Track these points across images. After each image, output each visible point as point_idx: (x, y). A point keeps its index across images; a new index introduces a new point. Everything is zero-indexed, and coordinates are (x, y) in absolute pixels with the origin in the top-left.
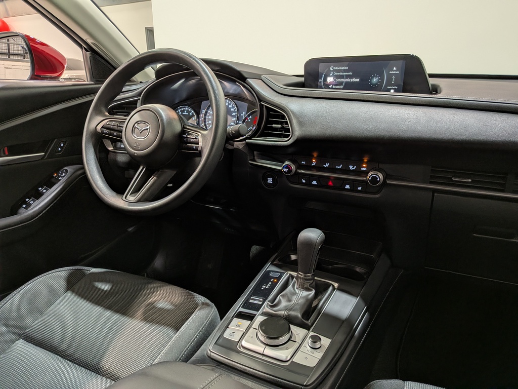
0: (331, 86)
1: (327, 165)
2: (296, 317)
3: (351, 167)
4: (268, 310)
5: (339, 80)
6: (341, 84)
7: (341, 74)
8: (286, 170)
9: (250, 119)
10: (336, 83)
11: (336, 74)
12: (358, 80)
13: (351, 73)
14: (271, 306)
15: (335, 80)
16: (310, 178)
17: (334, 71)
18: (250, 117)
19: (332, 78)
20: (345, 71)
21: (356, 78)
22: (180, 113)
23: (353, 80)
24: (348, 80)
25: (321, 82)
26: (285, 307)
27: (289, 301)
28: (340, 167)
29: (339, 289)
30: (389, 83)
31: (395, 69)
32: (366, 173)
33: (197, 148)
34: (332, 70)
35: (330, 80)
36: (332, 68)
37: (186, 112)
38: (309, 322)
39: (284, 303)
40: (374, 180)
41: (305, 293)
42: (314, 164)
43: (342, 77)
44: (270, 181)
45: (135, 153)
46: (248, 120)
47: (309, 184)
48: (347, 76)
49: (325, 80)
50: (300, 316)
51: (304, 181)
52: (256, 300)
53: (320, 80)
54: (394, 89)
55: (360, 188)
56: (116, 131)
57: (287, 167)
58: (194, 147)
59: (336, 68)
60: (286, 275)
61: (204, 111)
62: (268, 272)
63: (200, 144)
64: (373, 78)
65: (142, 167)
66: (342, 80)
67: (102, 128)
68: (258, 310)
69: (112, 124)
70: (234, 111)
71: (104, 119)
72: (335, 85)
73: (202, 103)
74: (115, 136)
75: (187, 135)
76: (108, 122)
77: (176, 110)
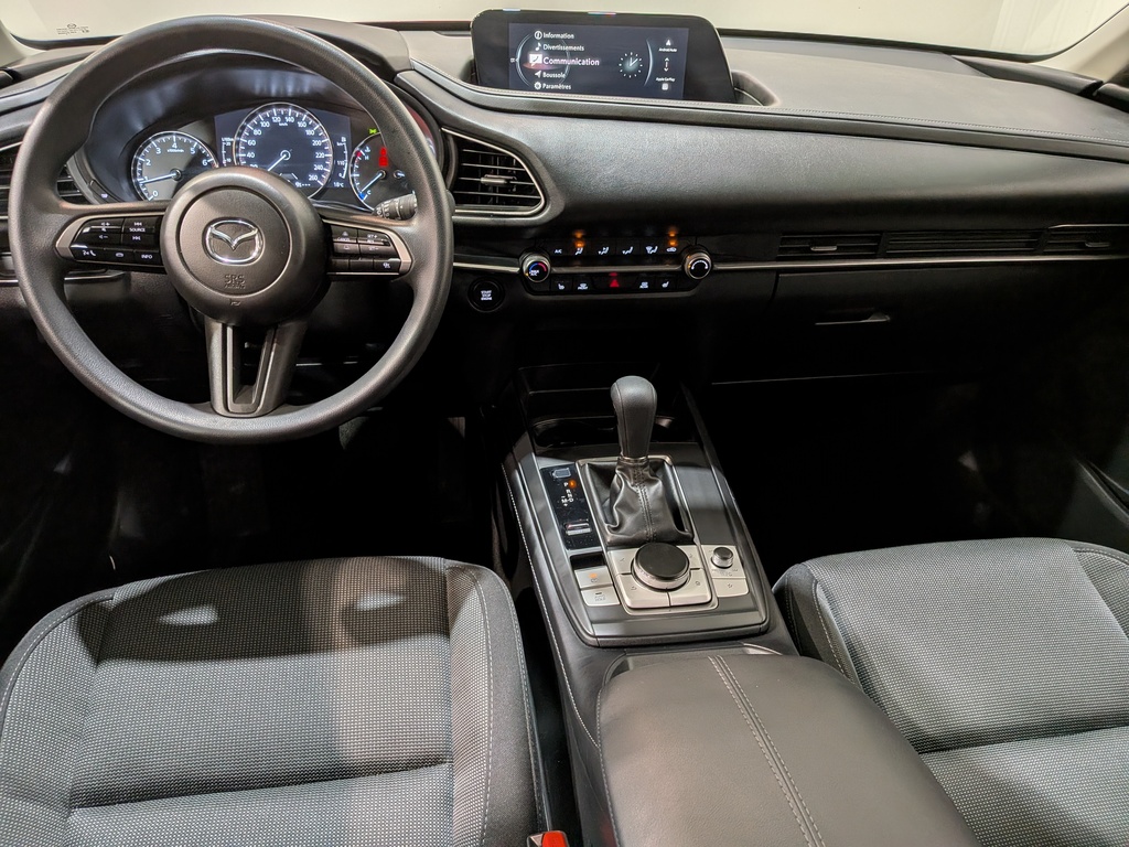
0: (538, 74)
1: (606, 250)
3: (649, 249)
4: (610, 537)
5: (556, 61)
6: (561, 68)
7: (559, 47)
8: (534, 273)
9: (367, 154)
10: (551, 68)
11: (549, 47)
12: (597, 62)
13: (581, 48)
14: (615, 529)
15: (547, 61)
16: (574, 279)
17: (544, 40)
18: (368, 150)
19: (540, 56)
20: (568, 42)
21: (593, 57)
22: (159, 151)
23: (586, 62)
24: (576, 62)
25: (515, 63)
26: (636, 521)
27: (631, 511)
28: (629, 252)
29: (676, 464)
30: (659, 71)
31: (668, 43)
32: (678, 258)
33: (396, 267)
34: (538, 38)
35: (535, 59)
36: (538, 34)
37: (175, 145)
38: (687, 532)
39: (629, 520)
40: (700, 268)
41: (654, 488)
42: (580, 251)
43: (562, 54)
44: (486, 296)
45: (231, 300)
46: (363, 157)
47: (572, 290)
48: (573, 54)
49: (524, 59)
50: (671, 527)
51: (561, 287)
52: (578, 528)
53: (512, 60)
54: (669, 82)
55: (665, 285)
56: (119, 245)
57: (536, 265)
58: (386, 265)
59: (549, 35)
60: (582, 467)
61: (227, 141)
62: (546, 473)
63: (405, 258)
64: (627, 59)
65: (220, 325)
66: (563, 61)
67: (73, 243)
68: (599, 544)
69: (104, 230)
70: (317, 136)
71: (69, 217)
72: (548, 71)
73: (216, 118)
74: (119, 259)
75: (350, 236)
76: (83, 226)
77: (145, 146)
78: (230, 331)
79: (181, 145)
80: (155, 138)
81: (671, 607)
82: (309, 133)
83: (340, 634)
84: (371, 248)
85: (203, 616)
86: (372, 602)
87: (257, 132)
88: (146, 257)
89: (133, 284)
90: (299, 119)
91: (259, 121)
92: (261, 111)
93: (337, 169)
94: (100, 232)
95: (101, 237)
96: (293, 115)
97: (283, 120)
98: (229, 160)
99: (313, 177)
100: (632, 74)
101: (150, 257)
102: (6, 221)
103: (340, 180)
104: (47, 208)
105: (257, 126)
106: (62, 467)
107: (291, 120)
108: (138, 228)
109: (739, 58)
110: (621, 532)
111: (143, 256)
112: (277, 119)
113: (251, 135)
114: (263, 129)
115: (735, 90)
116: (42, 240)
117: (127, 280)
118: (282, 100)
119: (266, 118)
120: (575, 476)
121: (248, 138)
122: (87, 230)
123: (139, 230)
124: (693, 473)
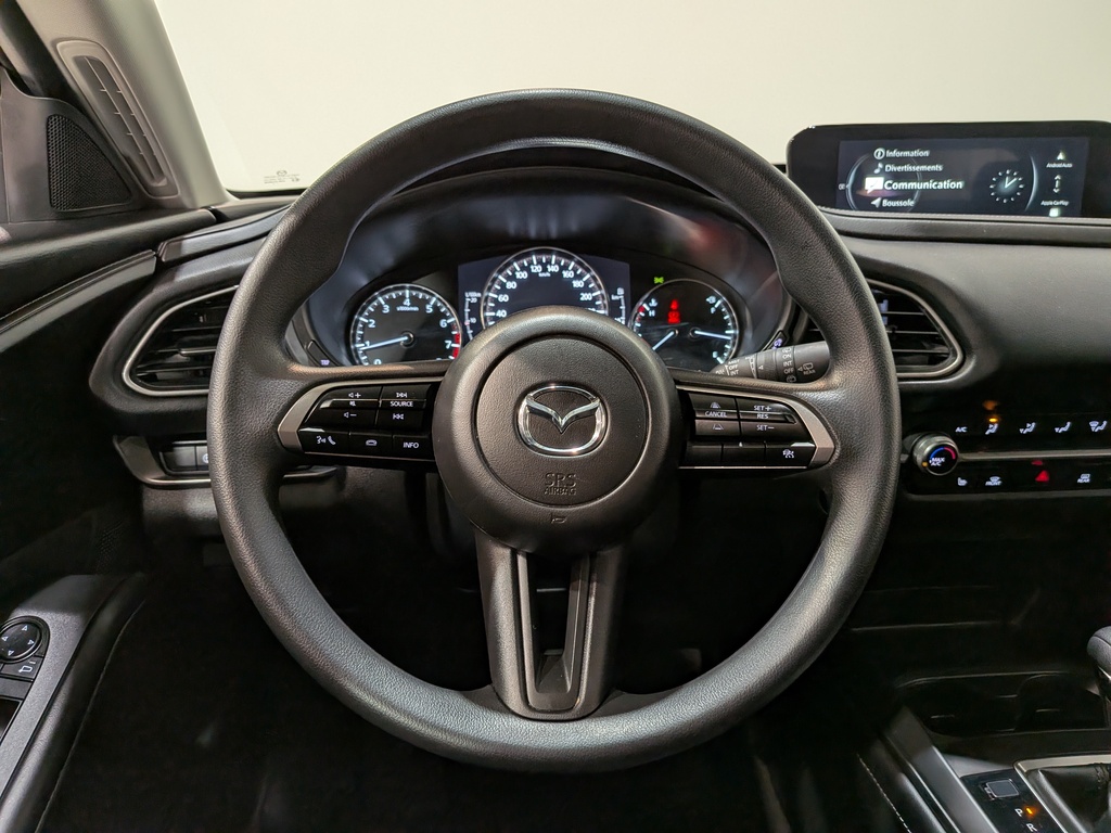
0: (876, 202)
1: (1031, 427)
3: (1094, 425)
5: (903, 185)
6: (908, 194)
7: (907, 168)
8: (937, 461)
9: (652, 308)
10: (894, 194)
11: (891, 168)
12: (960, 185)
13: (938, 168)
15: (890, 185)
16: (979, 472)
17: (886, 160)
18: (654, 303)
19: (881, 179)
20: (920, 161)
21: (955, 179)
22: (387, 309)
23: (944, 185)
24: (930, 185)
25: (845, 190)
28: (1065, 429)
30: (1046, 192)
31: (1061, 157)
33: (804, 456)
34: (879, 157)
35: (873, 184)
36: (879, 153)
37: (407, 302)
42: (993, 429)
43: (910, 176)
45: (553, 515)
46: (647, 313)
47: (979, 487)
48: (926, 176)
49: (859, 184)
51: (962, 482)
53: (841, 187)
54: (1060, 206)
56: (370, 427)
57: (939, 451)
58: (788, 453)
59: (895, 153)
60: (1032, 778)
61: (472, 296)
63: (822, 440)
64: (1002, 179)
65: (508, 552)
66: (912, 185)
67: (303, 425)
69: (352, 403)
70: (586, 289)
71: (301, 385)
72: (890, 199)
73: (459, 267)
74: (370, 450)
75: (723, 407)
76: (321, 398)
77: (370, 303)
78: (522, 562)
79: (415, 301)
80: (383, 293)
82: (577, 284)
84: (761, 427)
87: (511, 285)
88: (410, 445)
89: (348, 485)
90: (565, 267)
91: (514, 271)
92: (517, 259)
94: (346, 407)
95: (346, 415)
96: (558, 263)
97: (545, 270)
98: (474, 320)
100: (1009, 197)
101: (416, 445)
102: (206, 396)
104: (268, 371)
105: (512, 278)
106: (205, 738)
107: (554, 268)
108: (402, 400)
111: (406, 445)
112: (536, 269)
113: (503, 290)
114: (518, 281)
116: (257, 421)
117: (340, 478)
118: (544, 244)
119: (523, 268)
120: (1027, 797)
121: (498, 292)
122: (326, 405)
123: (404, 404)
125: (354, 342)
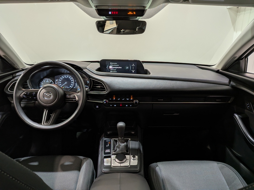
0: (111, 69)
1: (119, 99)
2: (125, 152)
3: (127, 99)
4: (113, 153)
5: (114, 67)
6: (115, 69)
7: (114, 65)
8: (105, 103)
11: (113, 65)
12: (121, 68)
13: (118, 65)
14: (114, 151)
16: (113, 104)
17: (112, 64)
20: (116, 64)
22: (45, 82)
23: (119, 68)
24: (117, 68)
26: (119, 150)
27: (119, 148)
28: (123, 99)
29: (131, 140)
30: (132, 69)
31: (133, 64)
32: (133, 101)
33: (75, 100)
35: (111, 67)
36: (111, 63)
38: (129, 153)
39: (118, 150)
40: (136, 102)
41: (123, 144)
42: (114, 99)
43: (115, 66)
44: (97, 107)
45: (46, 105)
47: (113, 106)
48: (117, 66)
49: (109, 67)
50: (126, 152)
51: (111, 106)
52: (108, 151)
53: (107, 67)
54: (134, 71)
55: (131, 106)
56: (31, 96)
57: (105, 101)
58: (74, 100)
59: (113, 63)
60: (112, 140)
61: (57, 80)
62: (105, 141)
63: (77, 99)
64: (126, 67)
65: (46, 110)
66: (115, 67)
67: (23, 95)
68: (111, 154)
69: (28, 93)
70: (72, 80)
71: (23, 91)
72: (113, 69)
73: (55, 76)
74: (30, 98)
75: (69, 95)
76: (25, 93)
77: (42, 81)
78: (47, 111)
79: (48, 81)
80: (44, 80)
81: (121, 166)
82: (71, 79)
83: (59, 169)
84: (72, 97)
85: (36, 164)
86: (67, 163)
87: (62, 79)
90: (69, 77)
91: (62, 77)
92: (63, 75)
93: (75, 85)
95: (28, 95)
96: (68, 76)
97: (66, 77)
98: (56, 83)
99: (71, 86)
100: (127, 69)
101: (35, 98)
102: (13, 92)
103: (75, 87)
104: (20, 90)
105: (62, 78)
106: (21, 137)
107: (68, 77)
108: (34, 93)
109: (146, 66)
110: (116, 152)
112: (65, 77)
113: (61, 79)
114: (63, 78)
115: (146, 72)
116: (18, 95)
118: (67, 74)
119: (63, 77)
120: (110, 142)
121: (60, 80)
124: (134, 142)
125: (40, 86)
